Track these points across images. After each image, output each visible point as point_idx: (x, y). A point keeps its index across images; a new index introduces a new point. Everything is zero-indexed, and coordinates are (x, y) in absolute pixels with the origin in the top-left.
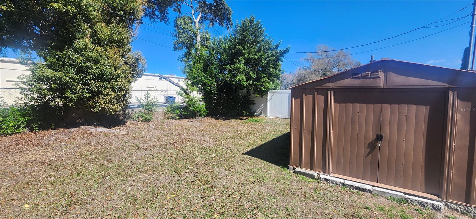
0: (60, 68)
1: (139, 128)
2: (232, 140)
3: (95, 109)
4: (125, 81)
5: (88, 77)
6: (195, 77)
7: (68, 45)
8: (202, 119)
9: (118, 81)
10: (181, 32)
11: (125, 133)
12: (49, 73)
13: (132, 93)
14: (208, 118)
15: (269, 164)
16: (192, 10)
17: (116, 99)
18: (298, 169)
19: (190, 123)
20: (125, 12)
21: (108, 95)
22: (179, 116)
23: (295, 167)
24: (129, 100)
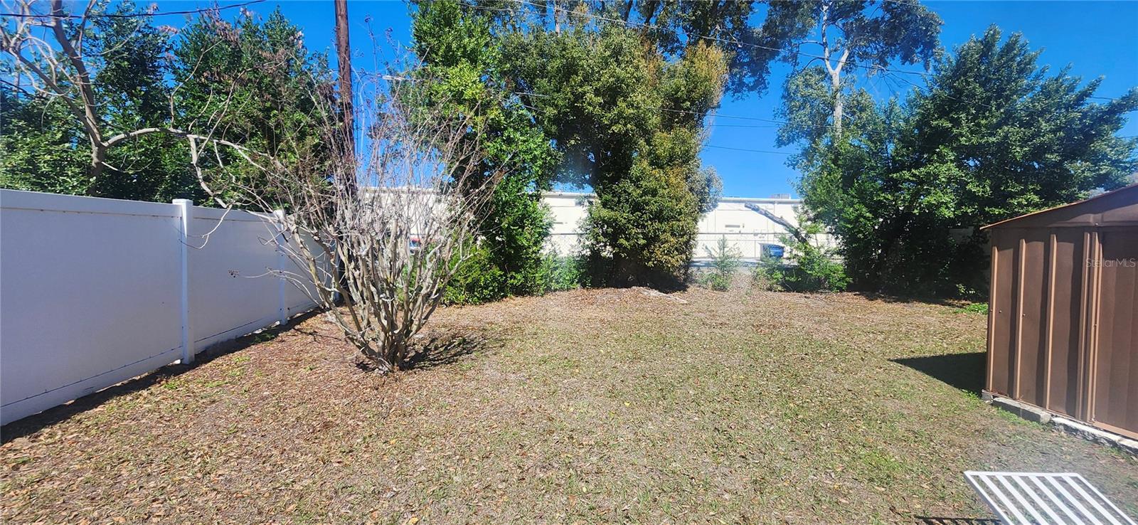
0: (616, 206)
1: (706, 298)
2: (880, 338)
3: (650, 263)
4: (689, 219)
5: (644, 216)
6: (823, 203)
7: (624, 174)
8: (835, 296)
9: (679, 221)
10: (796, 107)
11: (686, 302)
12: (605, 213)
13: (699, 237)
14: (850, 294)
15: (940, 382)
16: (825, 50)
17: (676, 249)
18: (1001, 399)
19: (803, 300)
20: (693, 103)
21: (667, 242)
22: (783, 285)
23: (996, 394)
24: (694, 249)
